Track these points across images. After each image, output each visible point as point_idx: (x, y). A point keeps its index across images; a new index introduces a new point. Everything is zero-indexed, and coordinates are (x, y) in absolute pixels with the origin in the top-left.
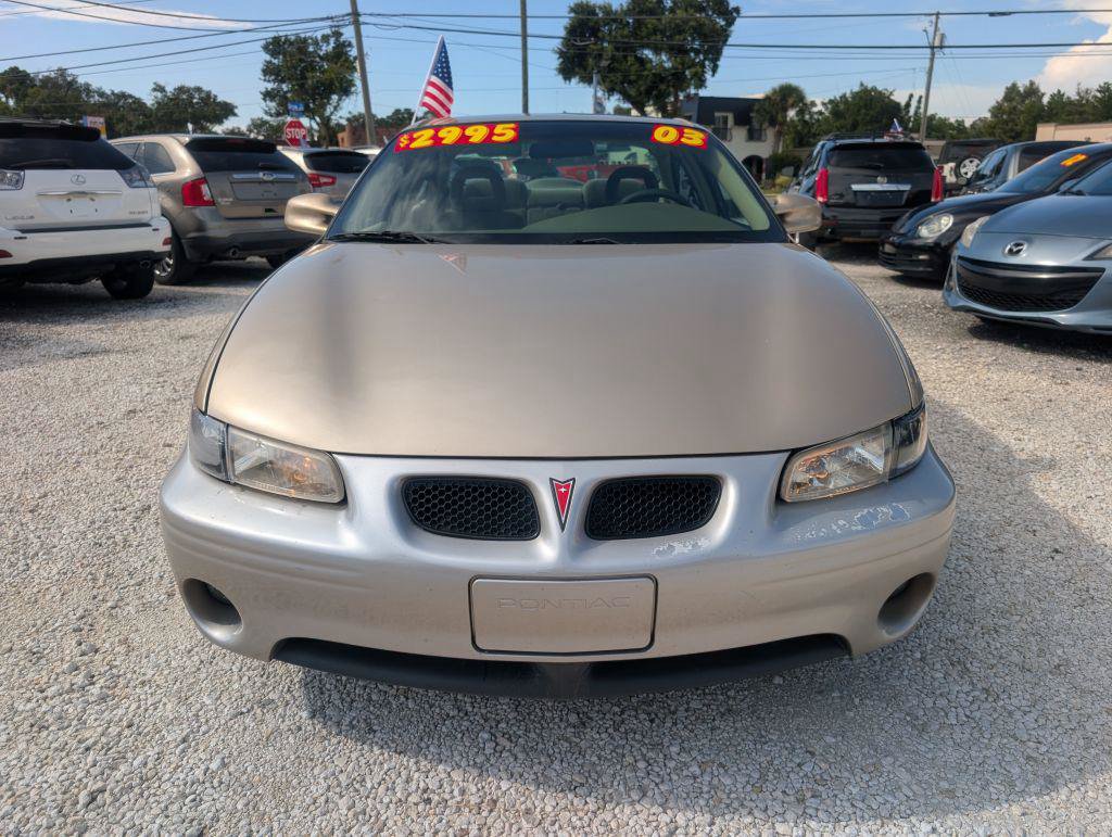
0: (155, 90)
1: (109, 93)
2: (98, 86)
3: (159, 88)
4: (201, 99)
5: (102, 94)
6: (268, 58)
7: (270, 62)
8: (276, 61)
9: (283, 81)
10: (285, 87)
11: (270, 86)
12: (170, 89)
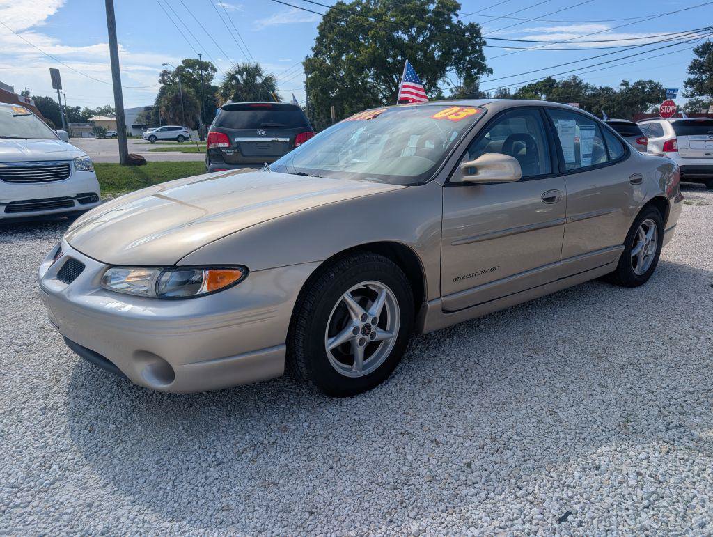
0: (622, 84)
1: (598, 88)
2: (593, 84)
3: (625, 84)
4: (651, 88)
5: (593, 89)
6: (696, 57)
7: (698, 60)
8: (702, 59)
9: (703, 73)
10: (704, 77)
11: (692, 77)
12: (631, 83)
